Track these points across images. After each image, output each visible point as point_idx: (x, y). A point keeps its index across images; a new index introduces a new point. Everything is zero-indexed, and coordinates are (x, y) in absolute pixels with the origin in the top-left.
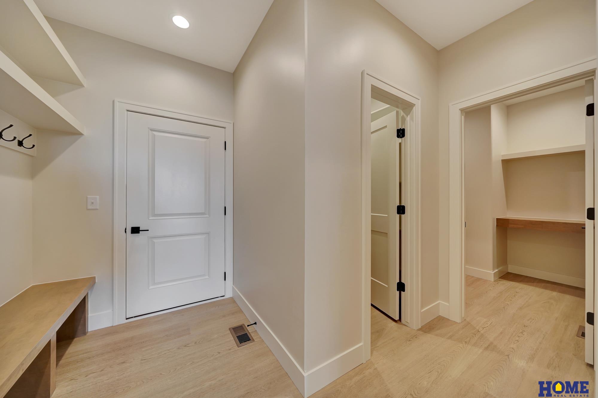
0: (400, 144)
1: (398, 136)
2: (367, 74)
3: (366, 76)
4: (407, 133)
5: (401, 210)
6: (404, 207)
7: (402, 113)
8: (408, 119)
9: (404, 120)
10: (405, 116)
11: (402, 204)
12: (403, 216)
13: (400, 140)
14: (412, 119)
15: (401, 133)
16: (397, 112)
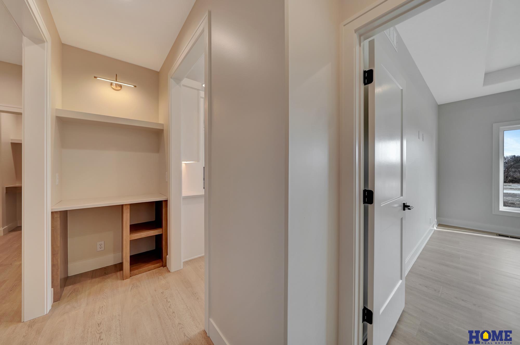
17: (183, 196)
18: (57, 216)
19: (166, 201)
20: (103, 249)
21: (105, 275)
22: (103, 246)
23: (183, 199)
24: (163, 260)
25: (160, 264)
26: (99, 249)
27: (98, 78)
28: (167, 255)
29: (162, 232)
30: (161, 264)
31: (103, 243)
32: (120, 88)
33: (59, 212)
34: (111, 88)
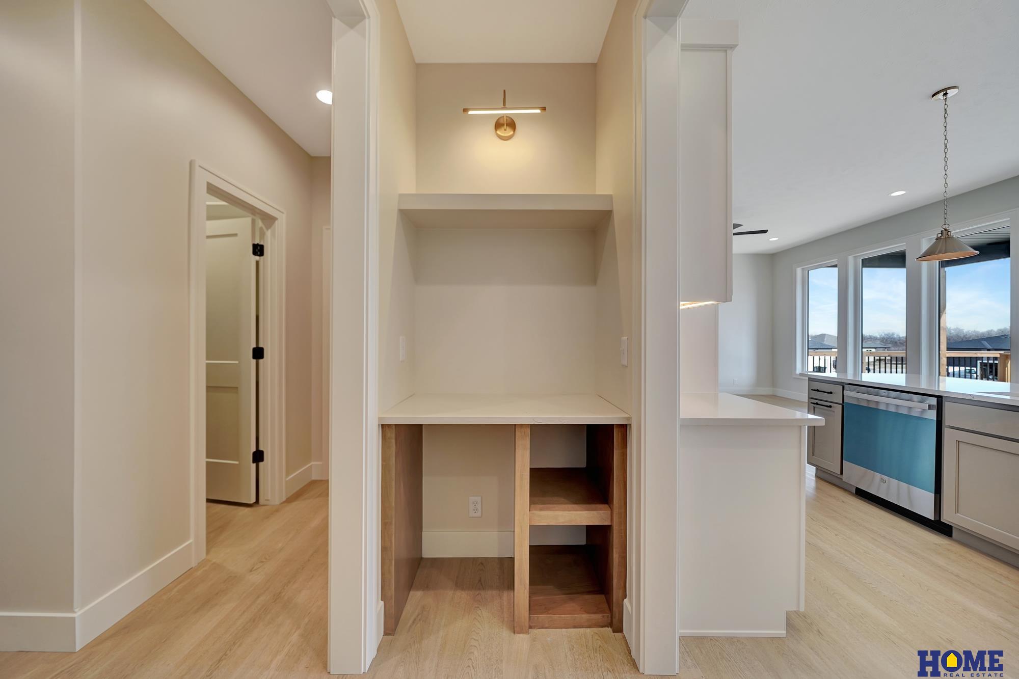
0: (257, 263)
1: (255, 253)
2: (200, 166)
3: (197, 170)
4: (266, 251)
5: (258, 353)
6: (262, 349)
7: (260, 223)
8: (269, 233)
9: (262, 234)
10: (264, 228)
11: (261, 345)
12: (261, 361)
13: (257, 258)
14: (273, 235)
15: (258, 250)
16: (253, 222)
17: (682, 416)
18: (392, 434)
19: (624, 428)
20: (479, 514)
21: (479, 589)
22: (479, 506)
23: (682, 426)
24: (614, 609)
25: (603, 617)
26: (472, 514)
27: (470, 112)
28: (626, 598)
29: (612, 520)
30: (608, 617)
31: (478, 499)
32: (512, 133)
33: (394, 427)
34: (496, 136)
